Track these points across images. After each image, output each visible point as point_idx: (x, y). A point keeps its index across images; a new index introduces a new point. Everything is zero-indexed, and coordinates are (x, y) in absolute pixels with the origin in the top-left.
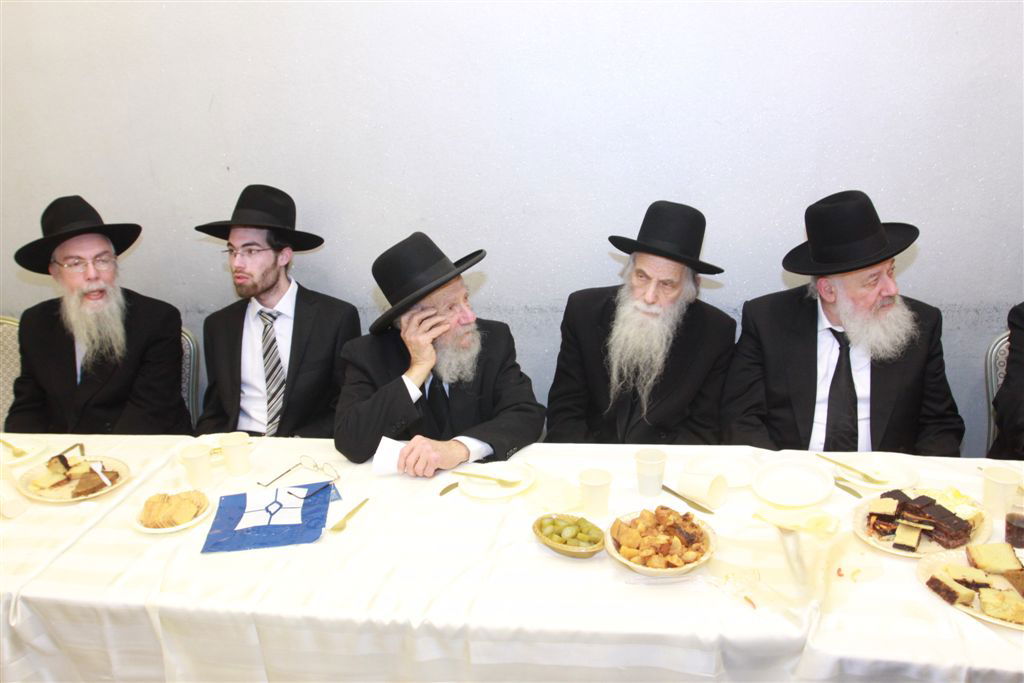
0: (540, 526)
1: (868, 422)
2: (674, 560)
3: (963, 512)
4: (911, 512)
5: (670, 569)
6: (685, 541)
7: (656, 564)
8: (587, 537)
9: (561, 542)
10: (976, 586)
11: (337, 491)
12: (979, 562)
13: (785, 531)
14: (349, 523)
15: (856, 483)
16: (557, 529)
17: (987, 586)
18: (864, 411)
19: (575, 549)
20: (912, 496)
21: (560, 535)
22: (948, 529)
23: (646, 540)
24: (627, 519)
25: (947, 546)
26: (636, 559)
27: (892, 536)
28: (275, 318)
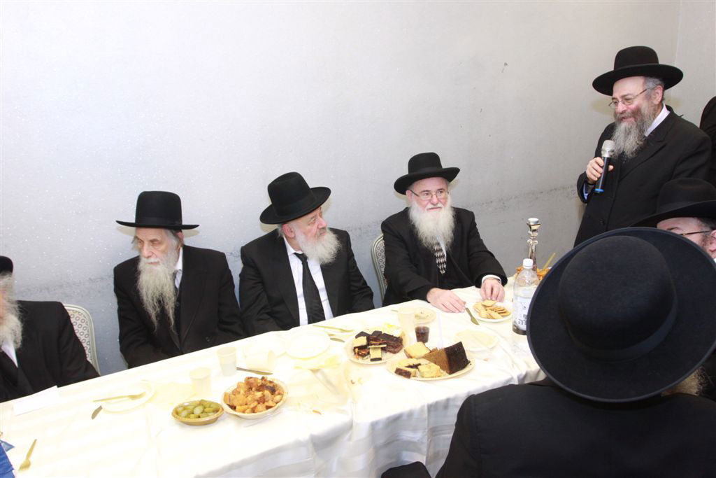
0: (176, 413)
1: (328, 301)
2: (270, 403)
3: (396, 334)
4: (372, 340)
5: (270, 410)
6: (270, 391)
7: (260, 410)
8: (211, 409)
9: (196, 418)
10: (416, 366)
11: (6, 443)
12: (412, 355)
13: (314, 371)
14: (31, 459)
15: (339, 335)
16: (190, 411)
17: (420, 364)
18: (323, 296)
19: (207, 419)
20: (370, 333)
21: (193, 414)
22: (392, 343)
23: (249, 398)
25: (395, 353)
26: (248, 410)
27: (368, 356)
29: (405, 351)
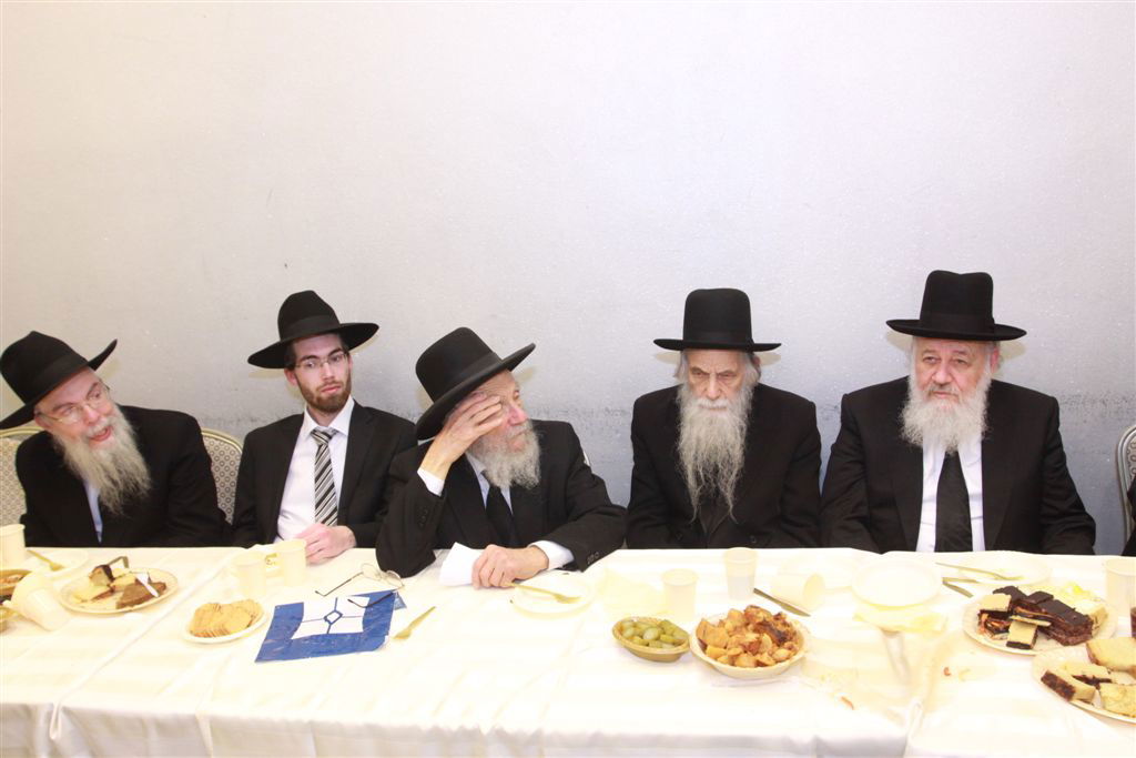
0: (620, 630)
1: (981, 521)
2: (764, 658)
3: (1083, 607)
4: (1026, 608)
5: (759, 669)
6: (776, 639)
7: (745, 663)
8: (671, 639)
9: (643, 644)
10: (1095, 682)
11: (401, 599)
12: (1101, 658)
13: (889, 633)
14: (416, 631)
16: (638, 631)
17: (1108, 681)
18: (976, 510)
19: (658, 651)
20: (1027, 592)
21: (642, 637)
22: (1067, 625)
23: (734, 638)
24: (714, 621)
25: (1066, 643)
26: (723, 658)
27: (1005, 634)
28: (330, 437)
29: (1087, 645)
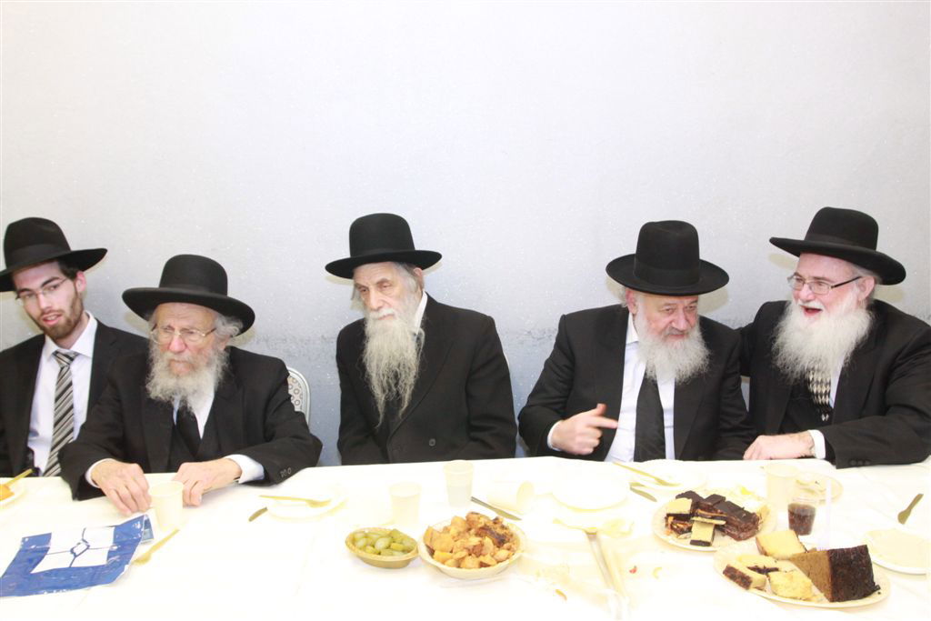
0: (353, 541)
2: (487, 559)
3: (750, 506)
4: (703, 509)
5: (483, 569)
6: (496, 541)
7: (470, 565)
8: (401, 547)
9: (375, 553)
10: (764, 571)
12: (768, 550)
13: (592, 536)
15: (649, 486)
16: (370, 541)
17: (776, 570)
19: (389, 559)
20: (704, 496)
21: (374, 546)
22: (737, 522)
23: (459, 543)
24: (439, 527)
25: (738, 539)
26: (450, 562)
27: (689, 534)
28: (72, 359)
29: (757, 539)
